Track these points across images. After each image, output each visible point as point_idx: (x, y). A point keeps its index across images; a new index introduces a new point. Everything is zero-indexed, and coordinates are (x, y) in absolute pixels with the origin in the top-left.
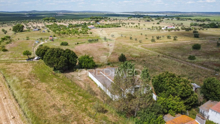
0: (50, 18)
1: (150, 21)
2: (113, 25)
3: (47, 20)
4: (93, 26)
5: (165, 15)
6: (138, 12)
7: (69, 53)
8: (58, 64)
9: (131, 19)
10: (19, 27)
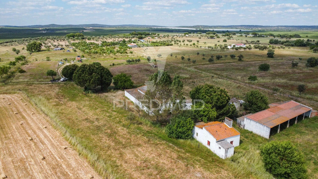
0: (75, 34)
1: (214, 38)
2: (162, 43)
3: (72, 36)
4: (135, 44)
5: (238, 30)
6: (201, 26)
7: (103, 71)
8: (89, 82)
9: (189, 36)
10: (35, 45)
